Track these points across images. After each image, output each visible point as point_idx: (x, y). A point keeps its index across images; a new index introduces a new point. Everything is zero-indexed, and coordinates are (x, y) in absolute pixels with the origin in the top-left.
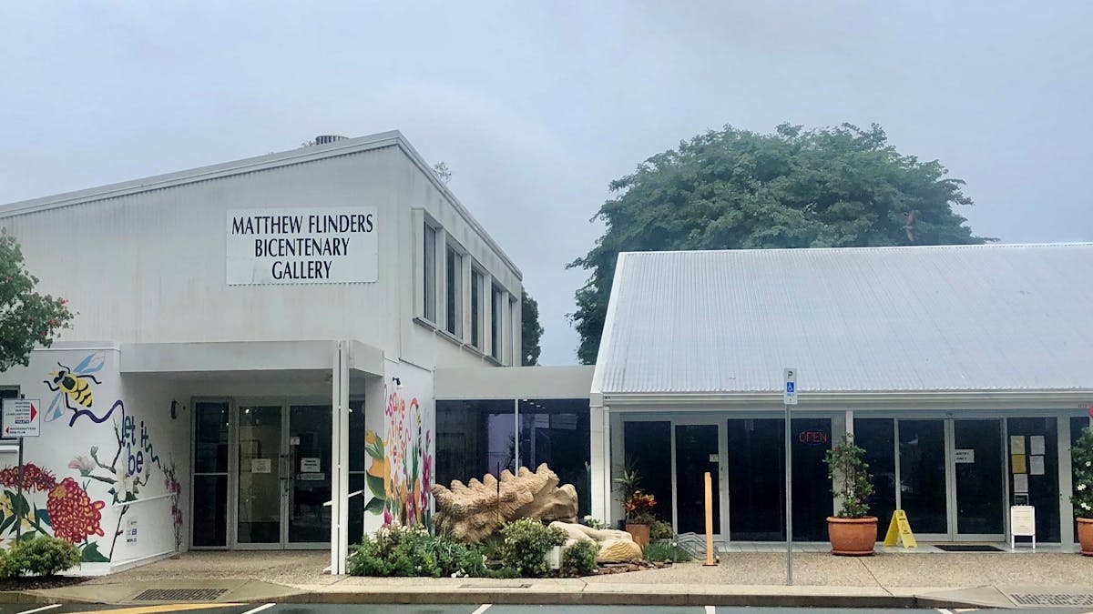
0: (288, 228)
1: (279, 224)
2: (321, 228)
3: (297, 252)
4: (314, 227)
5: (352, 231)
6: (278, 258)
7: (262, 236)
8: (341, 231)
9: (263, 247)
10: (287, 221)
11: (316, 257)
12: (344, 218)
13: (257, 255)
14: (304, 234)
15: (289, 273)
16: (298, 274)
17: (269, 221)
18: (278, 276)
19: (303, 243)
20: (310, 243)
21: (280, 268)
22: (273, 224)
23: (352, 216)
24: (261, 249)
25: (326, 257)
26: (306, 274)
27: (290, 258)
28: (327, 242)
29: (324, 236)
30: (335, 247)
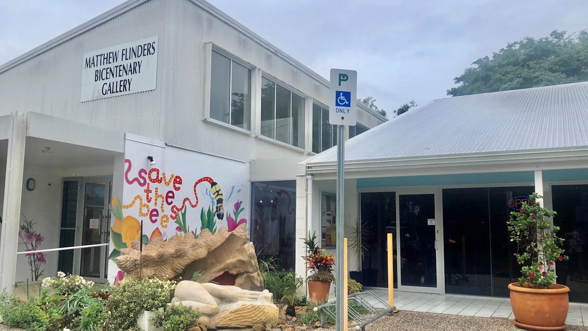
0: (111, 60)
1: (107, 58)
2: (128, 57)
3: (115, 75)
4: (124, 56)
5: (144, 55)
6: (106, 81)
7: (99, 68)
8: (138, 57)
9: (99, 75)
10: (111, 55)
11: (125, 77)
12: (140, 47)
13: (96, 81)
14: (119, 62)
15: (110, 90)
16: (115, 90)
17: (103, 56)
18: (104, 93)
19: (118, 68)
20: (122, 68)
21: (106, 87)
22: (104, 58)
23: (144, 45)
24: (98, 76)
25: (129, 76)
26: (118, 90)
27: (112, 80)
28: (131, 66)
29: (129, 62)
30: (135, 68)
